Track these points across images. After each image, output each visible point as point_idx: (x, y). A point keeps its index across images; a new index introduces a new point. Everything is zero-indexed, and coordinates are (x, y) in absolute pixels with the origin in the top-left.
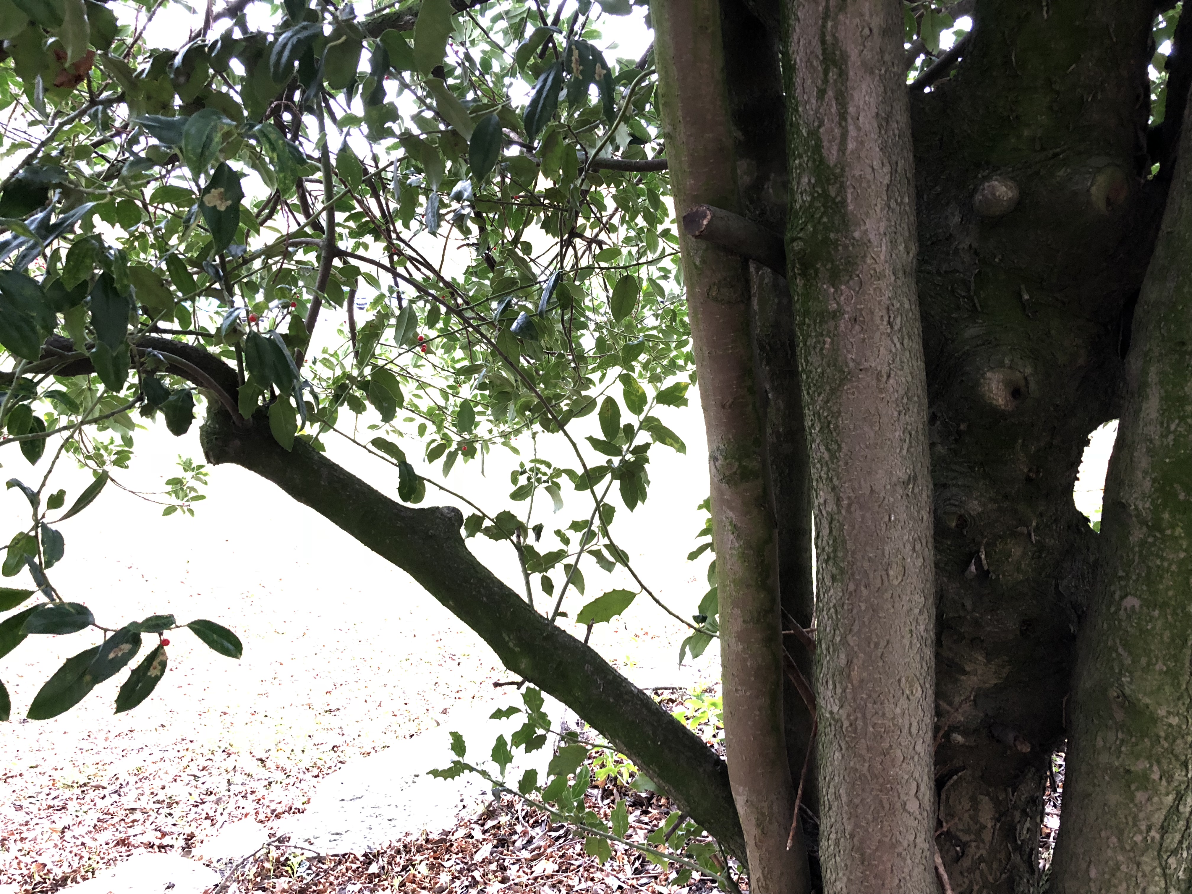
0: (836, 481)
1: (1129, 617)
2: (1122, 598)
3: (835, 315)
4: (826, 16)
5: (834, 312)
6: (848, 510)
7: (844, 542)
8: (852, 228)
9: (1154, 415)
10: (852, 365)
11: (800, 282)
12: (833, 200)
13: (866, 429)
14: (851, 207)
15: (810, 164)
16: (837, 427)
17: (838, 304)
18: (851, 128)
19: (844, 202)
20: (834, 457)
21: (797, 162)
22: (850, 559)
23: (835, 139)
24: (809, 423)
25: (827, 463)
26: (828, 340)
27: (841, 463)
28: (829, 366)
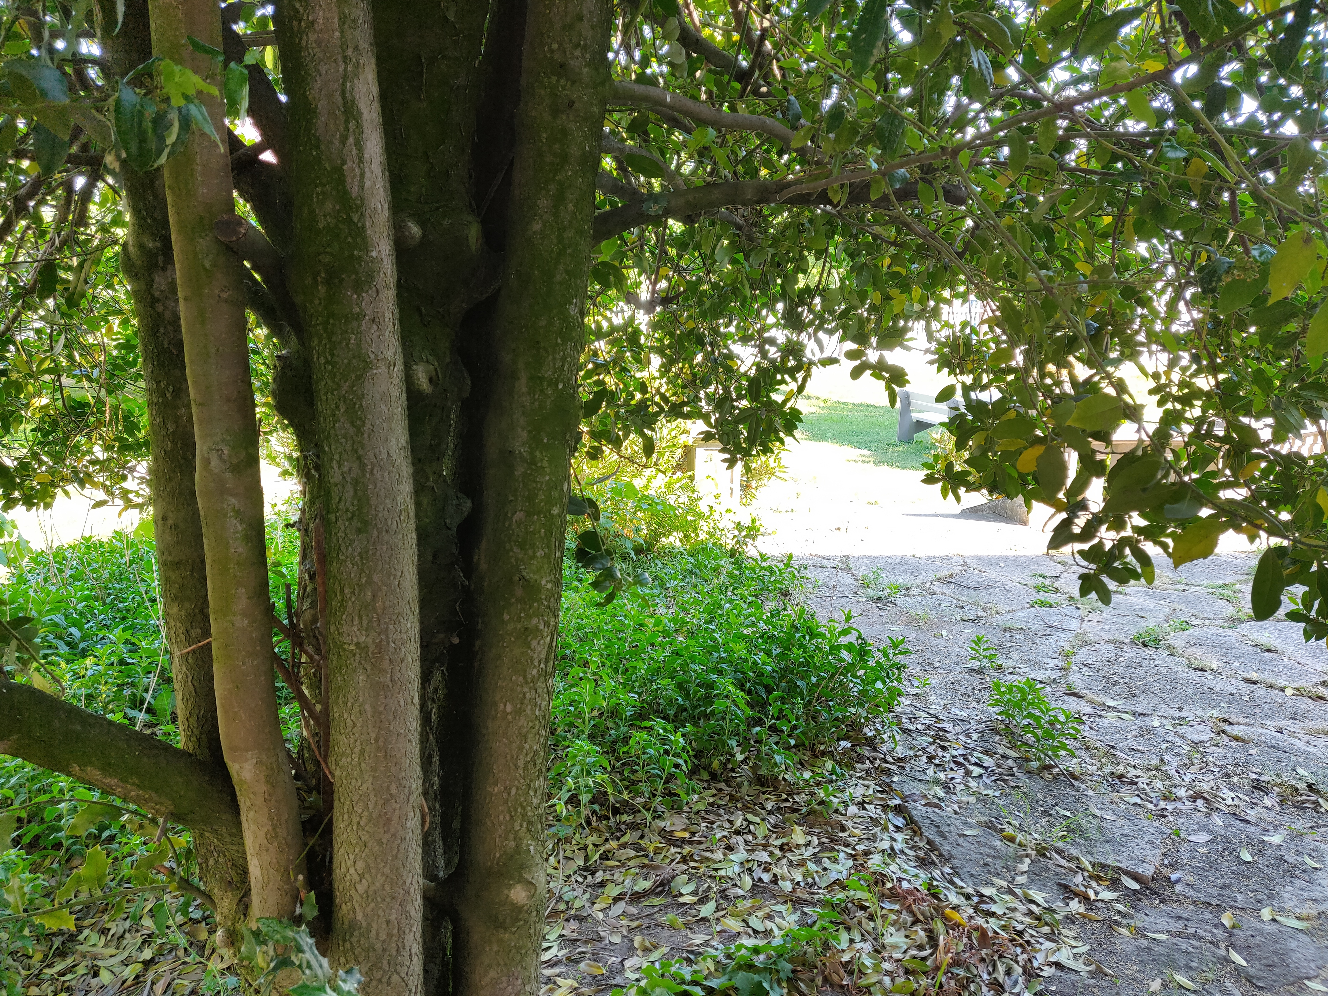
0: (361, 452)
2: (513, 515)
3: (359, 317)
4: (345, 77)
5: (358, 314)
7: (368, 500)
8: (371, 248)
9: (524, 390)
10: (372, 356)
11: (322, 289)
12: (356, 224)
13: (383, 407)
14: (369, 232)
15: (334, 193)
17: (360, 308)
18: (367, 170)
19: (364, 226)
20: (359, 432)
21: (319, 189)
22: (373, 512)
23: (355, 175)
24: (333, 406)
25: (352, 437)
26: (353, 336)
27: (365, 436)
28: (354, 357)
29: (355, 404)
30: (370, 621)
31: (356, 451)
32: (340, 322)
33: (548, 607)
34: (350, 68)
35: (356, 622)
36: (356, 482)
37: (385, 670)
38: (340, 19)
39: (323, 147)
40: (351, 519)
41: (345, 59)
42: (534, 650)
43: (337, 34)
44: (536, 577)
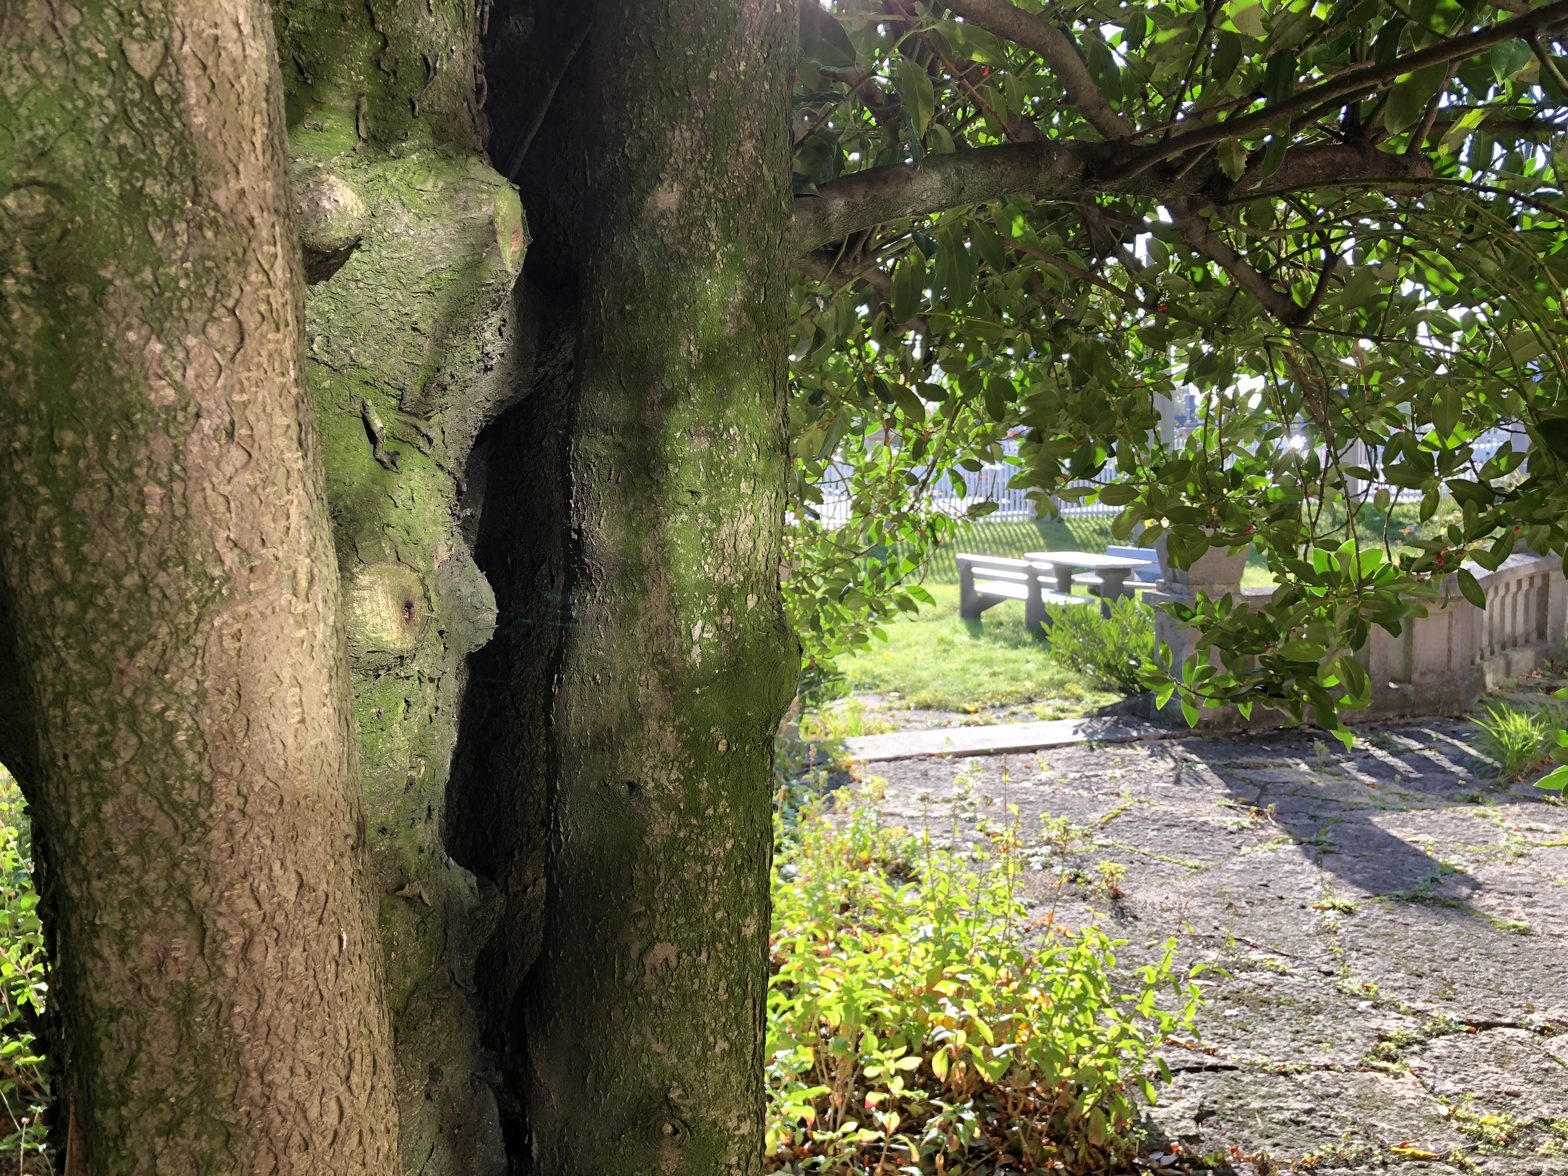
5: (171, 411)
7: (234, 1051)
8: (209, 178)
12: (147, 85)
17: (177, 387)
20: (191, 823)
22: (256, 1090)
24: (89, 745)
25: (166, 847)
26: (155, 491)
27: (217, 835)
28: (163, 565)
29: (173, 728)
31: (184, 892)
32: (103, 440)
36: (185, 1002)
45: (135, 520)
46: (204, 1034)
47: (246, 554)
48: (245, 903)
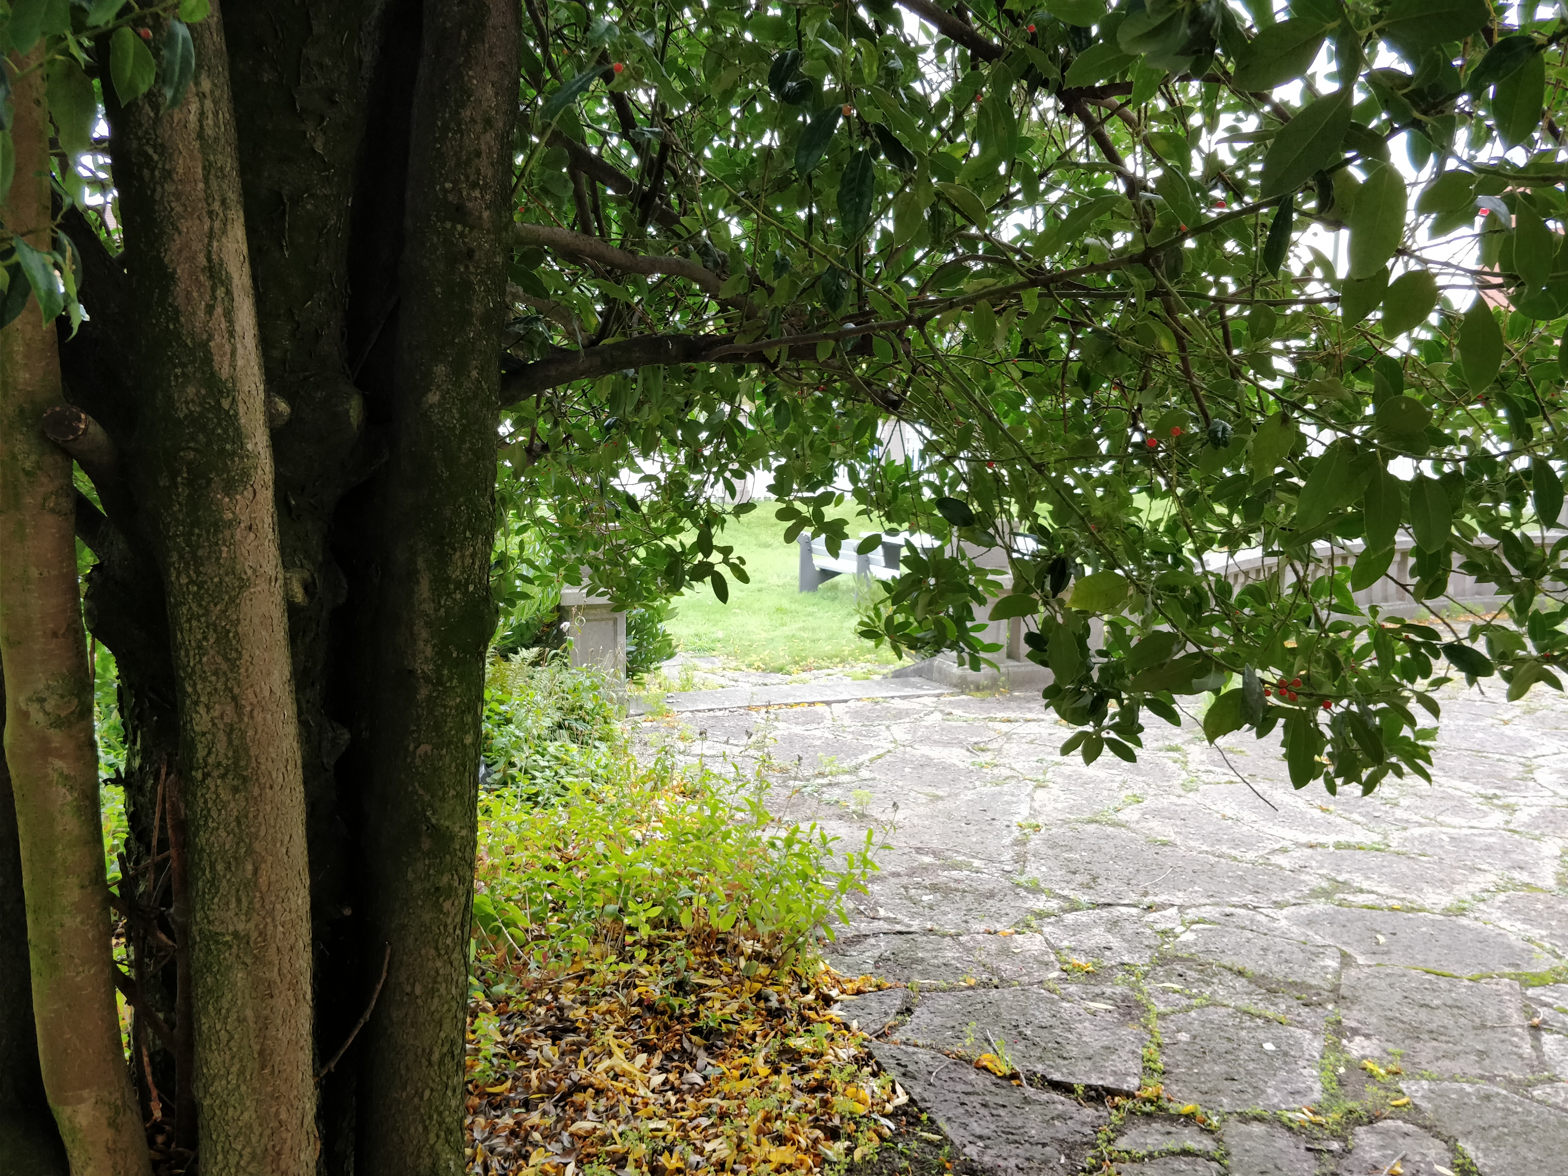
0: (236, 691)
1: (423, 761)
2: (416, 748)
3: (232, 524)
4: (211, 235)
5: (230, 521)
6: (251, 716)
7: (247, 751)
8: (245, 440)
9: (426, 595)
10: (249, 572)
11: (183, 491)
12: (227, 412)
13: (263, 633)
14: (243, 421)
15: (198, 375)
16: (236, 633)
17: (233, 513)
18: (239, 346)
19: (236, 414)
20: (234, 665)
21: (178, 371)
22: (254, 764)
23: (225, 354)
24: (199, 636)
25: (225, 673)
26: (225, 549)
27: (242, 670)
28: (227, 575)
29: (228, 631)
30: (251, 902)
31: (231, 690)
32: (208, 532)
33: (463, 859)
34: (217, 224)
35: (233, 905)
36: (230, 730)
37: (271, 963)
38: (204, 168)
39: (182, 319)
40: (223, 777)
41: (211, 214)
42: (447, 914)
43: (201, 185)
44: (447, 823)
45: (218, 559)
46: (236, 742)
47: (255, 571)
48: (251, 696)
